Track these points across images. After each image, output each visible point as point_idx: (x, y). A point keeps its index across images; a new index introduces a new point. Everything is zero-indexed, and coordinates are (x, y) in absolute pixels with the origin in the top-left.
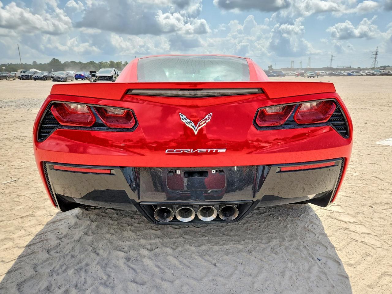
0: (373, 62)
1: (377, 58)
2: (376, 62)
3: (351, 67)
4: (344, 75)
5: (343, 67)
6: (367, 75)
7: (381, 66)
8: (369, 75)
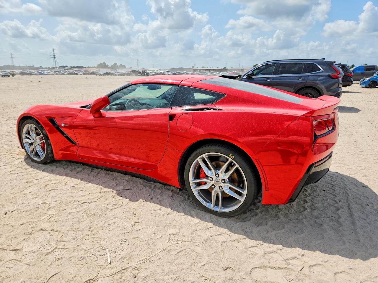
0: (53, 62)
1: (56, 58)
2: (56, 62)
3: (34, 66)
4: (36, 74)
5: (26, 66)
6: (57, 74)
7: (60, 66)
8: (59, 74)
